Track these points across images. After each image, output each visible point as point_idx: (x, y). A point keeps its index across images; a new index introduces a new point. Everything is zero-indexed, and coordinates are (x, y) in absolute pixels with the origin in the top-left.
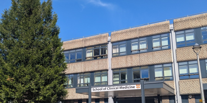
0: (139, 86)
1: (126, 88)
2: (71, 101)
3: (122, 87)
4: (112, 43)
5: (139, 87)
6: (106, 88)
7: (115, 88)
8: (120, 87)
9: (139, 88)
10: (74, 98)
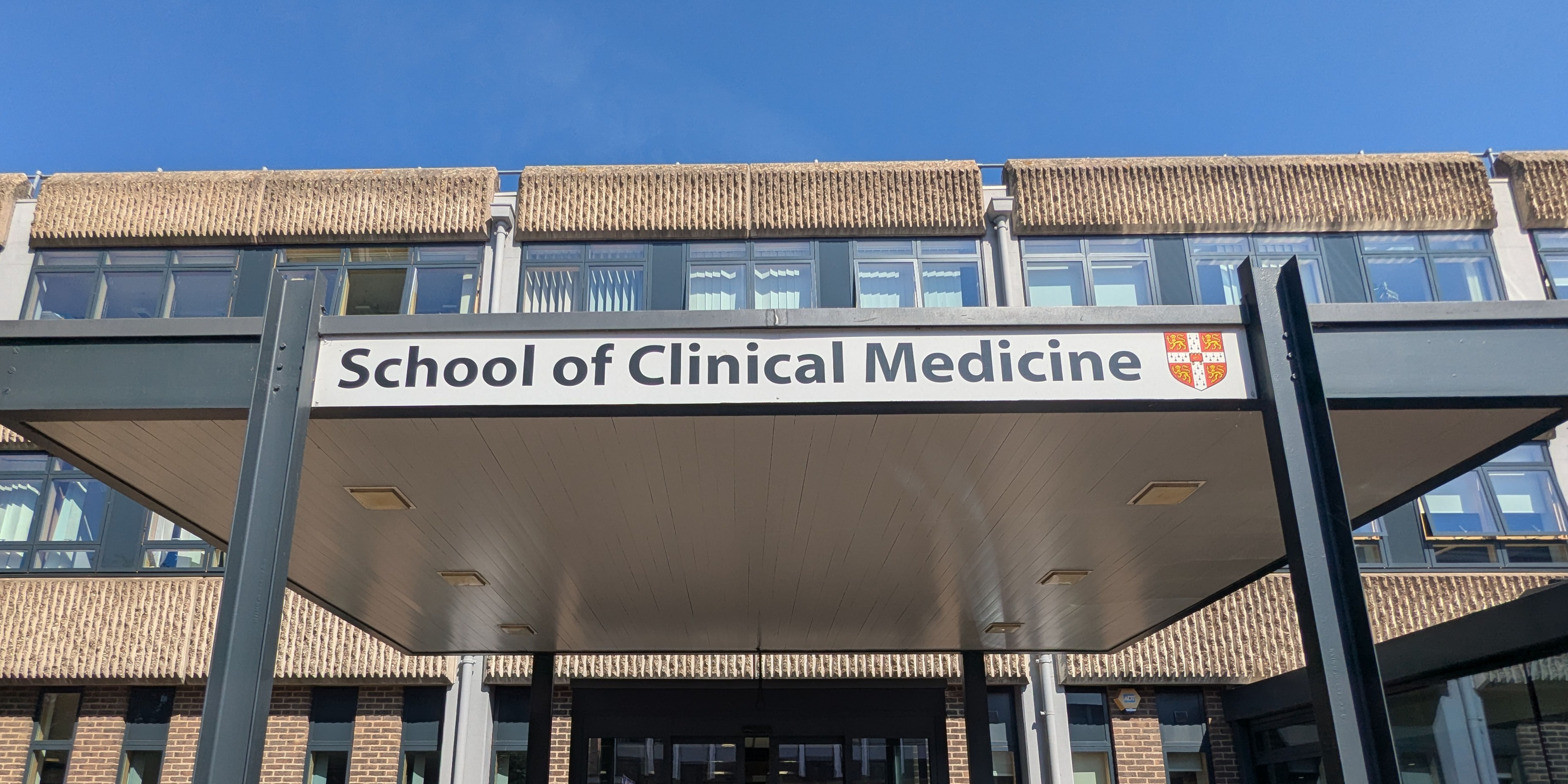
0: (1210, 357)
1: (975, 367)
2: (52, 699)
3: (905, 350)
4: (525, 240)
5: (1215, 374)
6: (601, 359)
7: (781, 369)
8: (874, 350)
9: (1210, 383)
10: (79, 670)
